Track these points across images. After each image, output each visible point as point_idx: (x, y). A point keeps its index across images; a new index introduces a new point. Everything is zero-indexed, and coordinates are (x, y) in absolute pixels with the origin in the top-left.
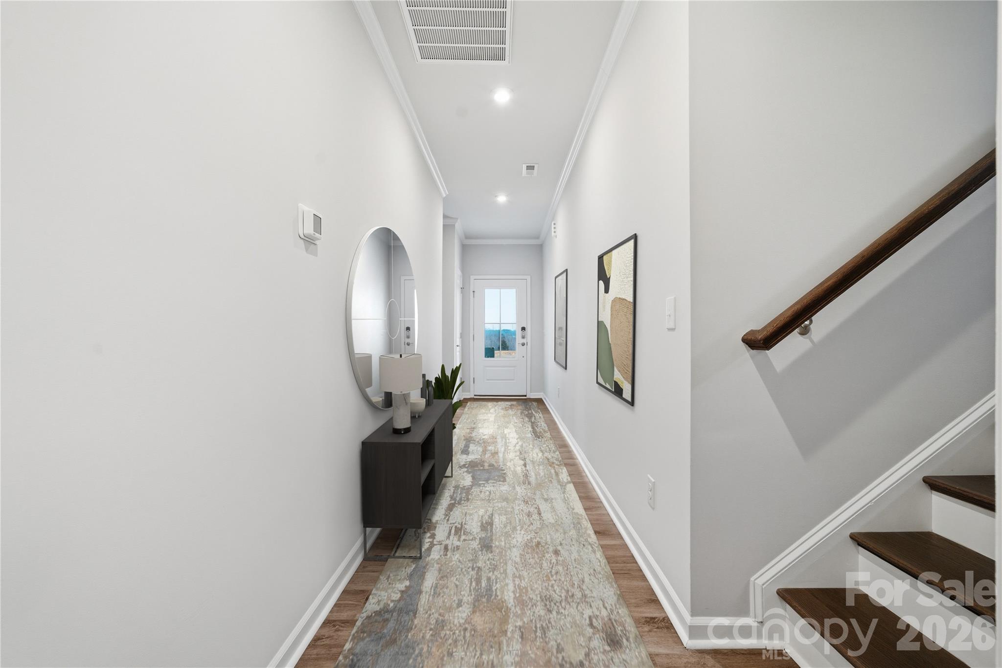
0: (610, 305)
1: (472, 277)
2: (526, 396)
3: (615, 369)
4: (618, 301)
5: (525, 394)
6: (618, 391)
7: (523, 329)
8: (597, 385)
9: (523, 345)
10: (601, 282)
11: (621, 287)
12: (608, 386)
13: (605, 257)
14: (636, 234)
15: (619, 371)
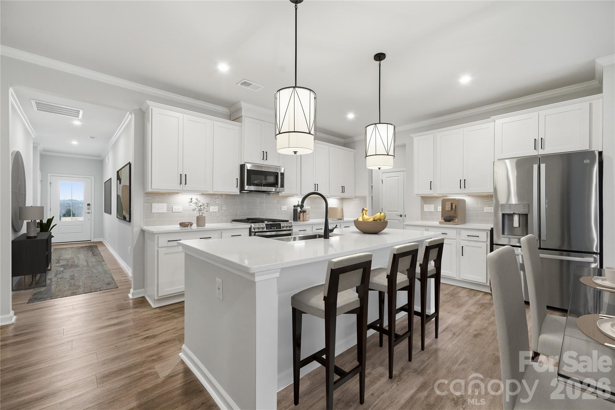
0: (121, 188)
1: (49, 175)
2: (90, 241)
3: (124, 211)
4: (124, 186)
5: (90, 240)
6: (124, 218)
7: (89, 205)
8: (118, 219)
9: (89, 213)
10: (118, 181)
11: (125, 181)
12: (121, 218)
13: (119, 172)
14: (130, 162)
15: (125, 211)
